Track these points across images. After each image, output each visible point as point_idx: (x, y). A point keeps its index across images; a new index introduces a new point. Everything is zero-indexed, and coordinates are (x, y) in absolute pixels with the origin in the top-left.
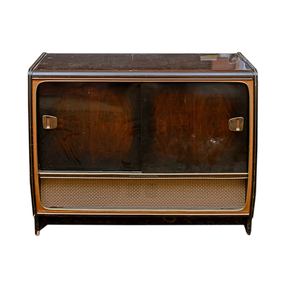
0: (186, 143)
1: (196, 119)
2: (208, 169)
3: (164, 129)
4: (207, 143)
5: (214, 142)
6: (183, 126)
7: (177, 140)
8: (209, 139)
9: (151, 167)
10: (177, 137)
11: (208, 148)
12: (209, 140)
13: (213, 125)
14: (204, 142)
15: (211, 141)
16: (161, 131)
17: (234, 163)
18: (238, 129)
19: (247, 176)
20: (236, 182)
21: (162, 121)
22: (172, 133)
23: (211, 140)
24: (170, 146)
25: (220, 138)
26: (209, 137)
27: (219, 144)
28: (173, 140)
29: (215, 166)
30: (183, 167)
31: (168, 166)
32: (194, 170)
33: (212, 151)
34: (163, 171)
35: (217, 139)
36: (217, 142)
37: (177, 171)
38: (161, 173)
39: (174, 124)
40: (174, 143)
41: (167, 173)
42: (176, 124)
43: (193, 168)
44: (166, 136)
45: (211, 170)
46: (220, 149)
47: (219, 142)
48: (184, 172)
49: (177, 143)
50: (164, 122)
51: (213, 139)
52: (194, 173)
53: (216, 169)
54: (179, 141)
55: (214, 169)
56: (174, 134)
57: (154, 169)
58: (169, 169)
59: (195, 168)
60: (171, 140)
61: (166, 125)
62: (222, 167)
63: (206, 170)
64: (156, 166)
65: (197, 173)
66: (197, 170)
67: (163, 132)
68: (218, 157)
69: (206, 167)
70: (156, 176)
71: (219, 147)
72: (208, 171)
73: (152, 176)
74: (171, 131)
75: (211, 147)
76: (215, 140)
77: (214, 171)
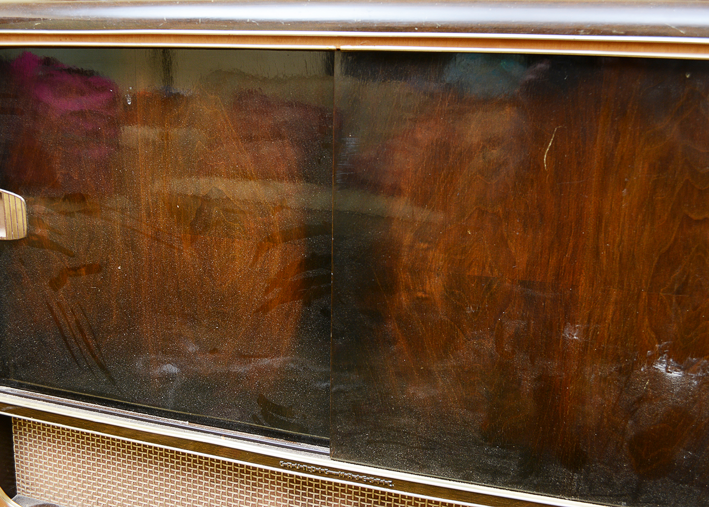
0: (533, 362)
1: (597, 254)
2: (625, 492)
3: (435, 285)
4: (638, 376)
5: (675, 374)
6: (523, 283)
7: (489, 345)
8: (651, 361)
9: (369, 443)
10: (492, 330)
11: (641, 400)
12: (650, 364)
13: (678, 292)
14: (620, 371)
15: (661, 367)
16: (420, 294)
21: (428, 249)
22: (470, 310)
23: (661, 362)
24: (454, 367)
26: (653, 349)
27: (700, 386)
28: (474, 343)
29: (662, 483)
30: (506, 463)
31: (440, 448)
32: (558, 485)
33: (657, 415)
34: (419, 464)
35: (693, 364)
36: (687, 375)
37: (478, 475)
38: (410, 472)
39: (482, 270)
40: (474, 353)
41: (436, 475)
42: (492, 271)
43: (555, 477)
44: (441, 319)
45: (639, 500)
46: (700, 411)
47: (697, 378)
48: (511, 484)
49: (491, 356)
50: (434, 255)
51: (671, 360)
52: (557, 498)
53: (663, 497)
54: (497, 351)
55: (654, 497)
56: (478, 312)
57: (381, 451)
58: (445, 461)
59: (562, 478)
60: (460, 342)
61: (442, 268)
62: (696, 492)
63: (615, 495)
64: (391, 442)
65: (572, 500)
66: (574, 485)
67: (426, 299)
68: (684, 448)
69: (615, 481)
70: (386, 482)
71: (695, 401)
72: (624, 501)
73: (370, 480)
74: (467, 298)
75: (656, 397)
76: (680, 368)
77: (652, 503)
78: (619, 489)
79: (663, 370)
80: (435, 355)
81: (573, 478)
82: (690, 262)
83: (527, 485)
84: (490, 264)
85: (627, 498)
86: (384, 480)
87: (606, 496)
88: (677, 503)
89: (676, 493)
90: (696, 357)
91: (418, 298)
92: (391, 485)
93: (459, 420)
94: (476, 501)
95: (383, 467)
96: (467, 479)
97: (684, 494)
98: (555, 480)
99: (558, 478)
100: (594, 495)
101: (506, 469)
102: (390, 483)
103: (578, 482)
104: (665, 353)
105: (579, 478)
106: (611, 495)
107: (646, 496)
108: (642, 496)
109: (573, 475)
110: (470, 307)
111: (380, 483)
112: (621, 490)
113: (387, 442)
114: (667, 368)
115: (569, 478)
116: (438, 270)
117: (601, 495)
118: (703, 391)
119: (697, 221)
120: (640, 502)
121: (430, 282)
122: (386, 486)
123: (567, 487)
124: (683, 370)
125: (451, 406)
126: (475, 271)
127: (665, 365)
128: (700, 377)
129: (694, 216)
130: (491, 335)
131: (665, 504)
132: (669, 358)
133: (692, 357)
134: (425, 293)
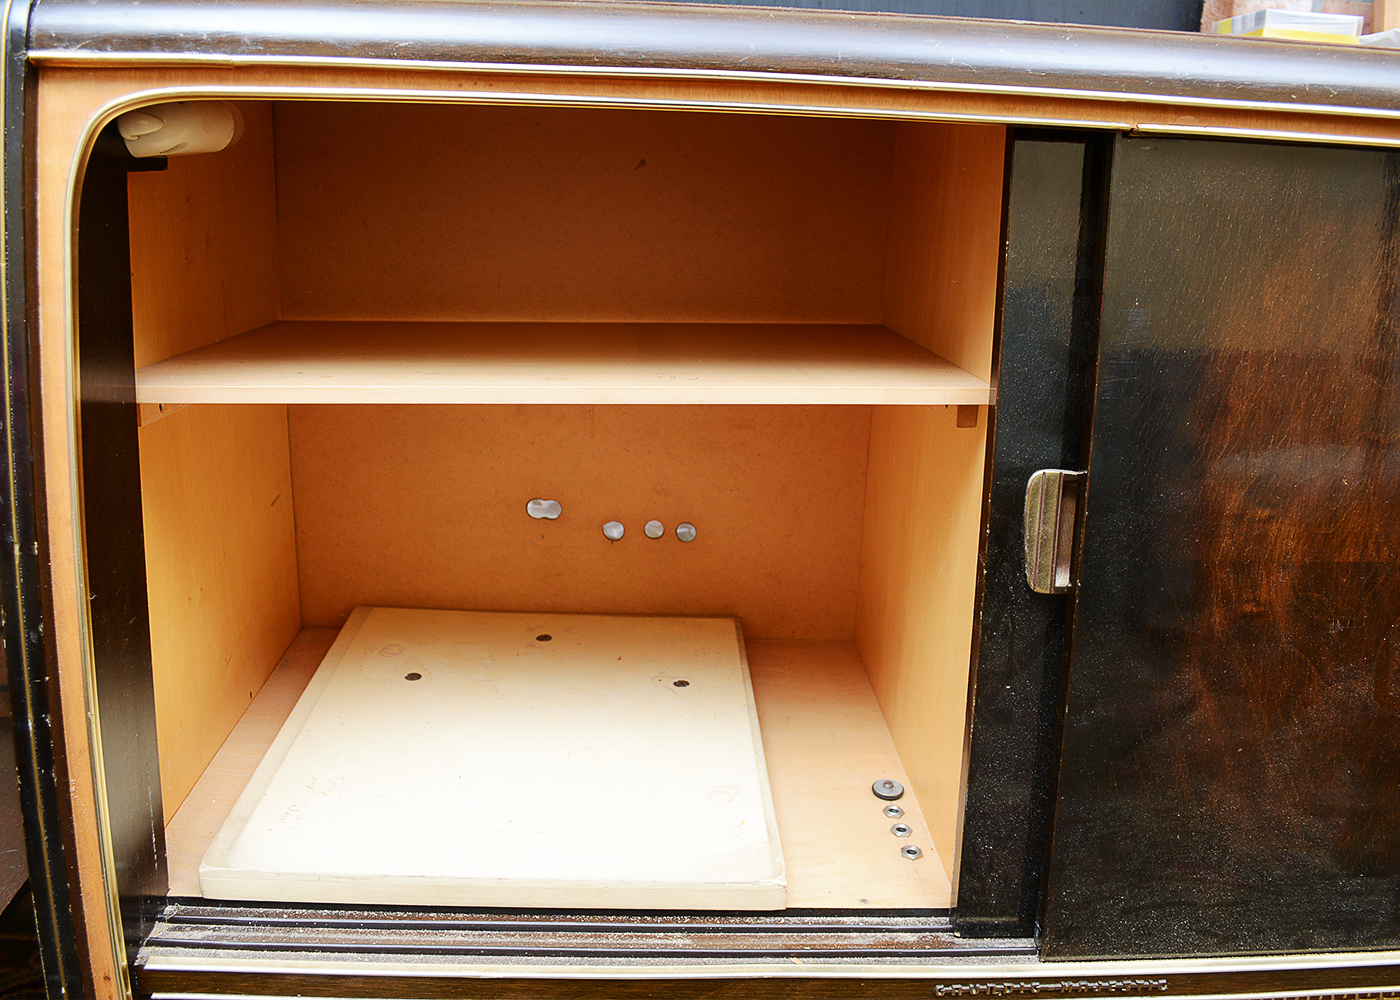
3: (1276, 588)
7: (1364, 688)
9: (1125, 912)
10: (1370, 660)
16: (1248, 608)
21: (1270, 519)
22: (1336, 627)
24: (1298, 738)
28: (1337, 689)
30: (1373, 902)
31: (1260, 898)
34: (1216, 935)
37: (1322, 934)
38: (1199, 954)
39: (1363, 551)
40: (1337, 708)
41: (1247, 950)
42: (1378, 551)
44: (1283, 650)
48: (1377, 938)
49: (1366, 708)
50: (1279, 530)
54: (1376, 699)
56: (1350, 630)
57: (1146, 925)
58: (1266, 919)
60: (1314, 689)
61: (1293, 553)
64: (1168, 904)
67: (1259, 615)
70: (1157, 983)
73: (1124, 986)
74: (1333, 605)
80: (1266, 722)
84: (1377, 538)
86: (1151, 981)
91: (1244, 615)
92: (1164, 989)
93: (1298, 838)
95: (1148, 956)
96: (1302, 946)
101: (1372, 912)
102: (1165, 984)
110: (1336, 622)
111: (1143, 988)
113: (1160, 906)
116: (1285, 558)
121: (1268, 582)
122: (1155, 991)
125: (1287, 814)
126: (1350, 555)
130: (1369, 671)
134: (1258, 604)
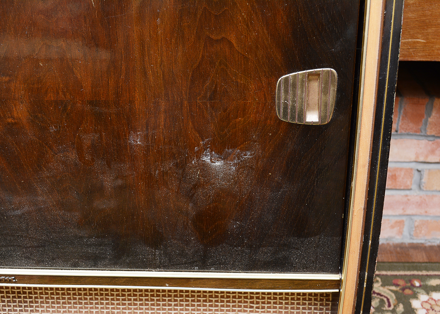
0: (109, 166)
1: (145, 74)
2: (195, 259)
3: (21, 112)
4: (191, 168)
5: (218, 164)
6: (91, 103)
7: (73, 156)
8: (198, 155)
10: (73, 144)
11: (196, 186)
12: (199, 158)
13: (211, 99)
14: (177, 165)
15: (207, 159)
16: (10, 120)
17: (292, 239)
18: (312, 117)
19: (338, 284)
20: (301, 302)
21: (9, 81)
22: (53, 129)
23: (206, 155)
24: (48, 177)
25: (242, 150)
26: (198, 145)
27: (237, 170)
28: (60, 156)
29: (222, 249)
30: (103, 249)
31: (49, 245)
32: (145, 261)
33: (210, 196)
34: (35, 260)
35: (230, 154)
36: (227, 163)
37: (83, 262)
38: (28, 267)
39: (57, 95)
40: (62, 164)
41: (50, 267)
42: (65, 95)
43: (142, 255)
44: (31, 139)
45: (207, 263)
46: (241, 190)
47: (235, 165)
48: (109, 265)
49: (76, 165)
50: (15, 86)
51: (214, 153)
52: (147, 271)
53: (224, 259)
54: (80, 160)
55: (218, 260)
56: (59, 130)
58: (55, 254)
59: (147, 255)
60: (49, 156)
61: (24, 96)
62: (247, 252)
63: (189, 262)
64: (9, 246)
65: (158, 271)
66: (157, 260)
67: (15, 123)
68: (233, 220)
69: (187, 251)
70: (10, 278)
71: (236, 183)
72: (196, 266)
74: (49, 119)
75: (207, 183)
76: (221, 158)
77: (217, 265)
78: (191, 257)
79: (209, 161)
80: (31, 170)
81: (155, 254)
82: (216, 74)
83: (122, 264)
84: (62, 89)
85: (198, 263)
86: (8, 277)
87: (182, 264)
88: (235, 262)
89: (233, 255)
90: (231, 148)
91: (9, 124)
92: (14, 281)
93: (60, 220)
94: (84, 283)
95: (6, 267)
96: (75, 266)
97: (239, 254)
98: (142, 257)
99: (144, 255)
100: (173, 265)
101: (104, 254)
102: (13, 279)
103: (159, 256)
104: (208, 148)
105: (160, 254)
106: (185, 263)
107: (212, 260)
108: (208, 260)
109: (155, 251)
110: (52, 127)
111: (5, 280)
112: (192, 258)
113: (5, 246)
114: (211, 159)
115: (153, 254)
116: (21, 98)
117: (178, 264)
118: (240, 174)
119: (217, 41)
120: (208, 265)
121: (16, 109)
122: (10, 282)
123: (152, 261)
124: (224, 159)
125: (52, 210)
126: (51, 96)
127: (209, 157)
128: (237, 163)
129: (213, 37)
130: (74, 148)
131: (226, 264)
132: (212, 151)
133: (228, 149)
134: (14, 119)
